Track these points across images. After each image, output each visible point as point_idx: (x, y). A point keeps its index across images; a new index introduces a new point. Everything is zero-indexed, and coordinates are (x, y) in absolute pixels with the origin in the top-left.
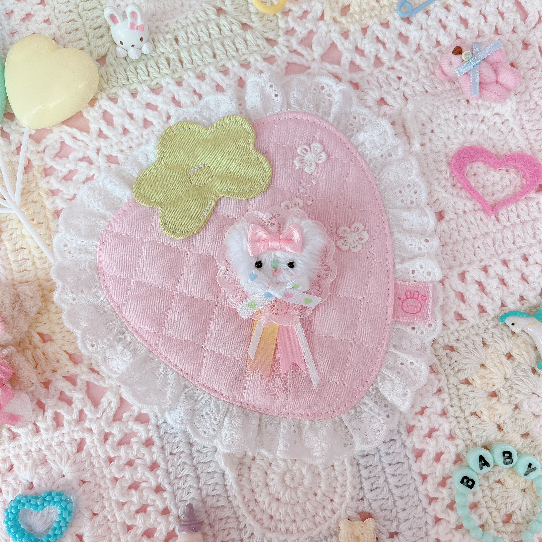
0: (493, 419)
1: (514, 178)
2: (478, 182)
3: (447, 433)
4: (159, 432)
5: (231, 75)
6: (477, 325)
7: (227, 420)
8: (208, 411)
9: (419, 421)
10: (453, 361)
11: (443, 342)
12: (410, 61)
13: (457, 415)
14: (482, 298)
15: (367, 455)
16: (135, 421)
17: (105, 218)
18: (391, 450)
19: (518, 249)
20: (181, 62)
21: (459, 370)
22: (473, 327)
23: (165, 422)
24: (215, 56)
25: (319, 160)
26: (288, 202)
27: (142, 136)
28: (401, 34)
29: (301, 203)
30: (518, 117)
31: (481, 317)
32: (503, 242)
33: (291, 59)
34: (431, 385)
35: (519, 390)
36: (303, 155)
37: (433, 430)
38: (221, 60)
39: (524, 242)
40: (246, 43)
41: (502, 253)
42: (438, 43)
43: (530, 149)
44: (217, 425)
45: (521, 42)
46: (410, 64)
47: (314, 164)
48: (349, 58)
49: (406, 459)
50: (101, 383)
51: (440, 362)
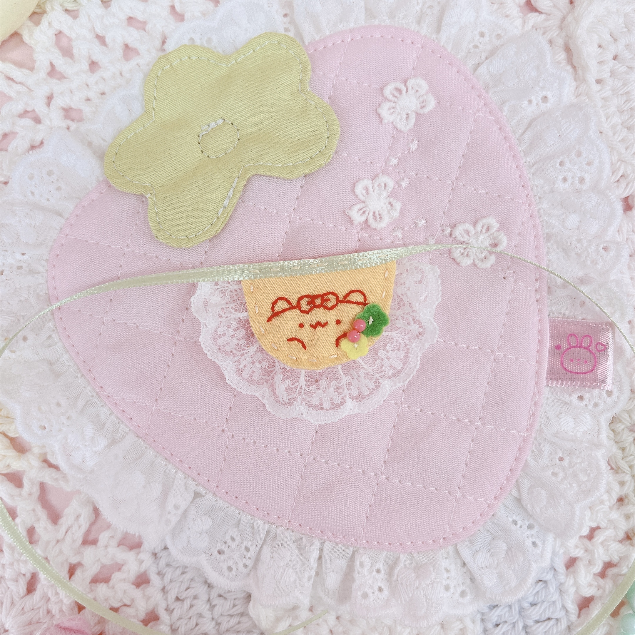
4: (158, 564)
7: (266, 552)
8: (234, 536)
9: (586, 551)
11: (629, 419)
16: (118, 546)
17: (60, 214)
18: (539, 599)
23: (166, 548)
25: (422, 108)
26: (367, 182)
27: (121, 74)
29: (391, 184)
36: (393, 99)
37: (609, 566)
44: (250, 558)
47: (413, 116)
49: (563, 613)
50: (62, 484)
51: (623, 453)
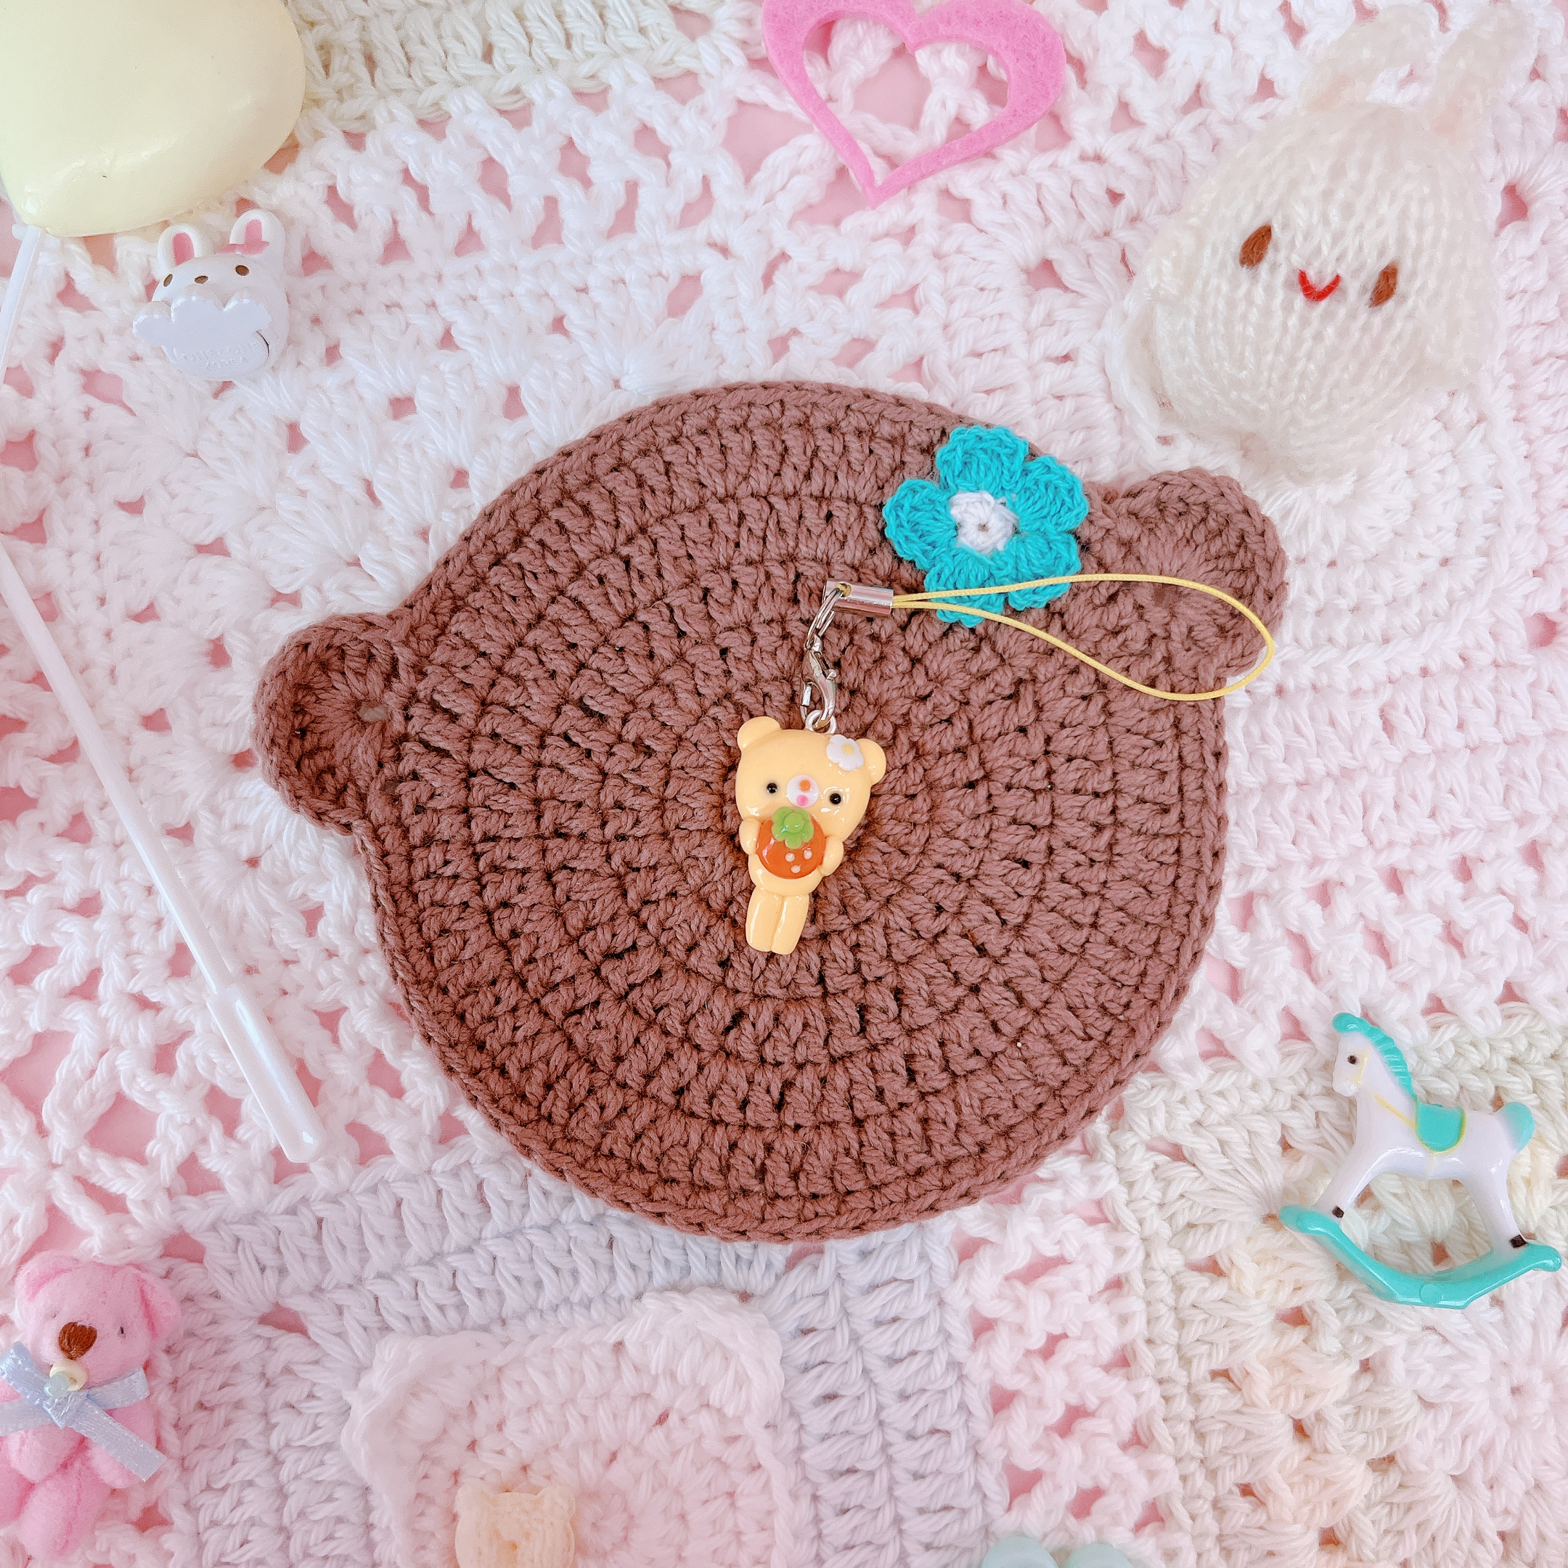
0: (1281, 1400)
1: (1465, 588)
2: (1340, 591)
3: (1126, 1429)
5: (537, 128)
6: (1272, 1081)
9: (1036, 1379)
10: (1174, 1192)
11: (1145, 1124)
12: (1159, 139)
13: (1164, 1374)
14: (1298, 990)
15: (852, 1471)
18: (931, 1465)
19: (1444, 836)
20: (371, 62)
21: (1191, 1226)
22: (1255, 1087)
24: (488, 55)
28: (1141, 41)
30: (1509, 380)
31: (1287, 1055)
32: (1397, 807)
33: (751, 88)
34: (1090, 1266)
35: (1379, 1316)
37: (1075, 1414)
38: (510, 68)
39: (1468, 814)
40: (601, 16)
41: (1391, 844)
42: (1266, 87)
43: (1535, 495)
45: (1554, 112)
46: (1159, 152)
48: (952, 109)
49: (976, 1498)
51: (1130, 1193)
